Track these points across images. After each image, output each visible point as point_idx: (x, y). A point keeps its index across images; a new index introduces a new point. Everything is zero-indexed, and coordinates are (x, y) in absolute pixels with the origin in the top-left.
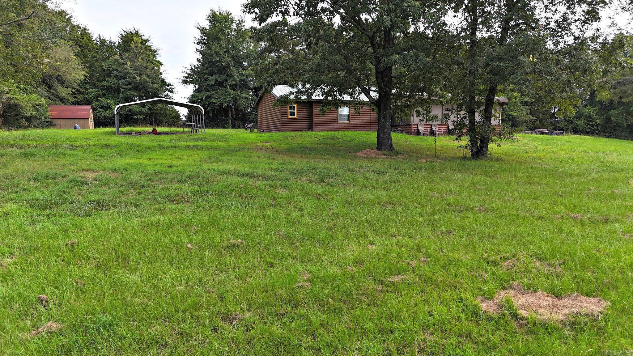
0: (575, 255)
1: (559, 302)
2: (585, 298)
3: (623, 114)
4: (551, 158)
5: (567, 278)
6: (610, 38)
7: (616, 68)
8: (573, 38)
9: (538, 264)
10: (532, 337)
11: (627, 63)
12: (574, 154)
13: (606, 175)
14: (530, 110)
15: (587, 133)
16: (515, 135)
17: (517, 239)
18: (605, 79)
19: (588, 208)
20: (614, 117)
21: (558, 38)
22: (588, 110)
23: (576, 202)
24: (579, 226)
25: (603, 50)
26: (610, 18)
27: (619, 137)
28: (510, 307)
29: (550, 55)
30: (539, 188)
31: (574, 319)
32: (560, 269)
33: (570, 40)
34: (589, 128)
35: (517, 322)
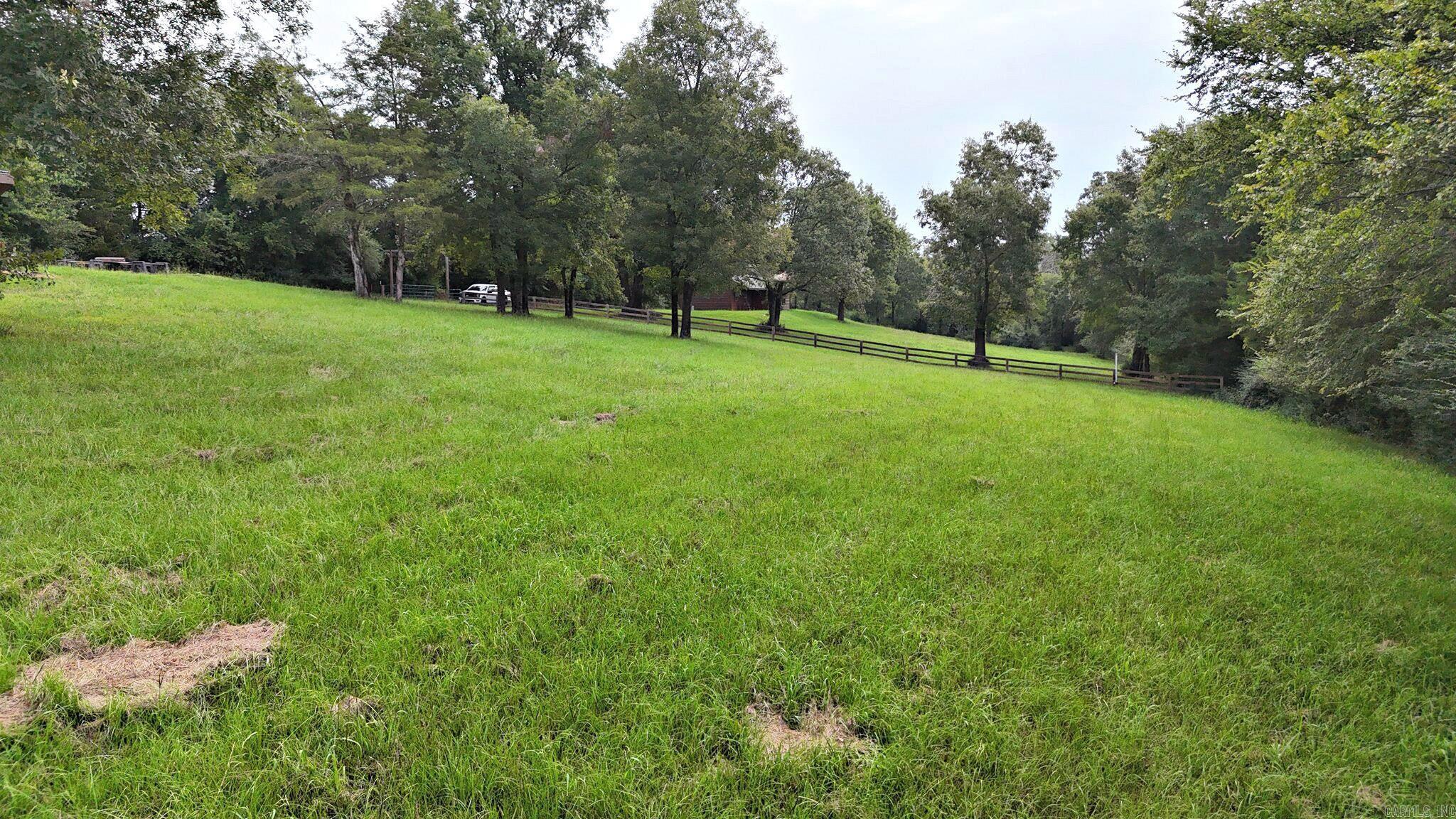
0: (209, 539)
1: (178, 653)
2: (236, 627)
3: (286, 231)
4: (139, 326)
5: (195, 595)
6: (247, 63)
7: (263, 130)
8: (165, 46)
9: (123, 578)
10: (121, 750)
11: (285, 123)
12: (192, 315)
13: (264, 359)
14: (78, 207)
15: (218, 270)
16: (41, 268)
17: (67, 526)
18: (244, 153)
19: (231, 434)
20: (271, 238)
21: (130, 41)
22: (214, 218)
23: (204, 421)
24: (214, 474)
25: (232, 86)
26: (242, 18)
27: (283, 279)
28: (58, 699)
29: (114, 77)
30: (115, 396)
31: (215, 680)
32: (176, 579)
33: (158, 51)
34: (222, 259)
35: (80, 728)
